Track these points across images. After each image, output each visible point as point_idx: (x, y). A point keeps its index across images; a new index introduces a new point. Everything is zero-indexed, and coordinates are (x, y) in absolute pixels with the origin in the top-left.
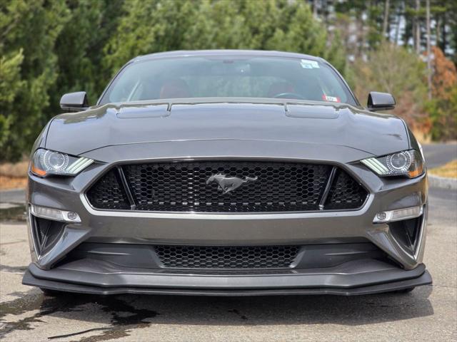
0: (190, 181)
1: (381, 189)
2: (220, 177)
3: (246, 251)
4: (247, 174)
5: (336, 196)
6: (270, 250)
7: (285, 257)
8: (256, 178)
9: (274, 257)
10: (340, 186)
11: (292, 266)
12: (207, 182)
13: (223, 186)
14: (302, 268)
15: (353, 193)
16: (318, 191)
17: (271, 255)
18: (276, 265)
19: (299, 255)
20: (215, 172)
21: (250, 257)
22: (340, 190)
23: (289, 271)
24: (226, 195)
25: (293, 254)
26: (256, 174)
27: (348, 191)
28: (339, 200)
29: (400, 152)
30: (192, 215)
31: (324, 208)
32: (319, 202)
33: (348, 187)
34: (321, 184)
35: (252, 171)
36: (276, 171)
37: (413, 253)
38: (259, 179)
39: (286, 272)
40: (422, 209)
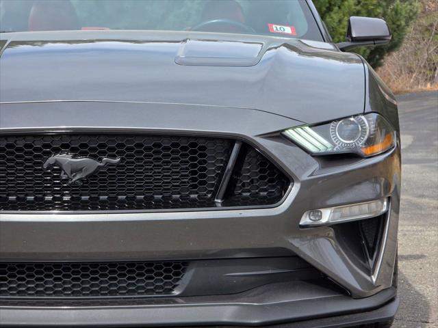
1: (311, 175)
2: (65, 158)
3: (104, 269)
4: (104, 153)
5: (243, 185)
6: (140, 268)
7: (165, 278)
8: (118, 160)
9: (147, 278)
10: (249, 171)
11: (176, 292)
12: (45, 166)
13: (68, 172)
14: (190, 295)
15: (269, 181)
16: (213, 178)
17: (142, 275)
18: (152, 291)
19: (186, 274)
20: (57, 151)
21: (111, 279)
22: (249, 177)
23: (171, 300)
25: (177, 274)
26: (119, 153)
27: (262, 178)
28: (249, 191)
29: (350, 117)
31: (224, 204)
32: (214, 195)
33: (260, 171)
34: (219, 168)
35: (112, 149)
36: (149, 149)
37: (370, 272)
38: (122, 160)
39: (167, 302)
40: (385, 203)
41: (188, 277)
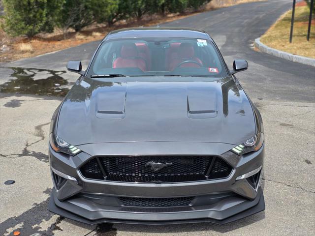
0: (136, 162)
2: (153, 163)
3: (166, 200)
4: (166, 162)
7: (187, 201)
9: (181, 201)
10: (217, 164)
11: (190, 205)
12: (146, 165)
13: (154, 168)
20: (150, 161)
24: (156, 172)
25: (191, 199)
26: (172, 161)
27: (222, 166)
28: (217, 170)
30: (136, 184)
31: (209, 178)
35: (169, 160)
38: (173, 163)
39: (187, 209)
41: (195, 201)
